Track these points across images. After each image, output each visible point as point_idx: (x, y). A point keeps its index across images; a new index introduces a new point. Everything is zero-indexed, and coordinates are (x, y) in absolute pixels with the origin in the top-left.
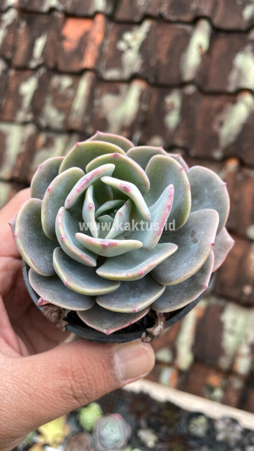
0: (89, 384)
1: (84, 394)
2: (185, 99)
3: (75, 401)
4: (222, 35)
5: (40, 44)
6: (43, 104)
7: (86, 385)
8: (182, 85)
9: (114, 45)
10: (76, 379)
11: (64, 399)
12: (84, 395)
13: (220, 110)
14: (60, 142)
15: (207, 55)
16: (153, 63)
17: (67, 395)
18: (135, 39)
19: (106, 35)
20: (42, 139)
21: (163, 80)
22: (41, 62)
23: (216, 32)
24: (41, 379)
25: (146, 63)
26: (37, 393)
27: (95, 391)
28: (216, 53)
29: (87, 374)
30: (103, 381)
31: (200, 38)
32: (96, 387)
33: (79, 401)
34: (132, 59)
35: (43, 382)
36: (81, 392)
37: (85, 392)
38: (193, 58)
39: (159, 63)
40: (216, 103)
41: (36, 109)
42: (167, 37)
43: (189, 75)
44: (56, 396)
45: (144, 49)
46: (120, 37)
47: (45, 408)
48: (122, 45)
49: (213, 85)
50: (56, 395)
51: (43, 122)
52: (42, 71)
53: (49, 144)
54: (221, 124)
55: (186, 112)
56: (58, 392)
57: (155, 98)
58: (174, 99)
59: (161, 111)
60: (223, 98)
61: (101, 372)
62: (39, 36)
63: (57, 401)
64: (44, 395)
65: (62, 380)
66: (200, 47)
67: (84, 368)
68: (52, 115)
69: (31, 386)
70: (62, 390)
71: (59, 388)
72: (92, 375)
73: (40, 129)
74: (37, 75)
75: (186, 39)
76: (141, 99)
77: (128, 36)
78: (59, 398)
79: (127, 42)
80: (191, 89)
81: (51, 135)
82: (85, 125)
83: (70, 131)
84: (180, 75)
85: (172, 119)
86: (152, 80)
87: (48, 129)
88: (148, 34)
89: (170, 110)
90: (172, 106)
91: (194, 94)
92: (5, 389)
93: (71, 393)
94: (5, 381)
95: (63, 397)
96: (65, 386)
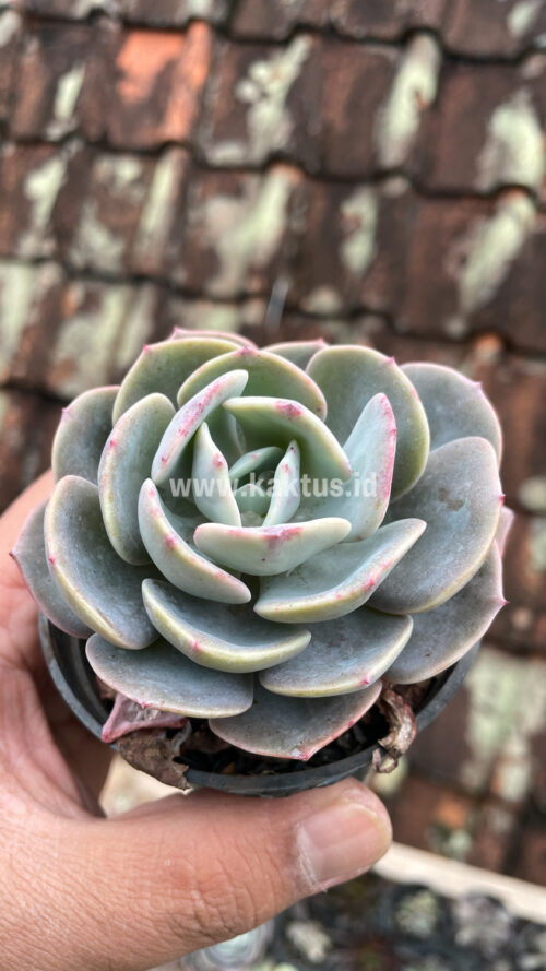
0: (239, 907)
2: (386, 208)
4: (462, 68)
5: (70, 87)
6: (76, 220)
8: (378, 176)
9: (231, 91)
11: (181, 936)
13: (461, 231)
14: (114, 302)
15: (431, 112)
16: (315, 128)
17: (186, 931)
18: (275, 76)
19: (213, 67)
20: (75, 294)
21: (337, 165)
22: (72, 126)
23: (451, 63)
25: (300, 130)
27: (251, 919)
28: (451, 107)
30: (271, 895)
31: (417, 75)
32: (257, 909)
34: (270, 121)
38: (401, 119)
39: (328, 129)
40: (452, 215)
41: (63, 228)
42: (345, 72)
43: (393, 153)
44: (161, 932)
45: (296, 98)
46: (243, 73)
48: (248, 91)
49: (445, 177)
50: (161, 929)
51: (77, 258)
52: (75, 147)
53: (91, 305)
54: (463, 261)
55: (386, 235)
56: (164, 924)
57: (320, 205)
58: (361, 208)
59: (333, 234)
60: (467, 204)
61: (267, 876)
62: (67, 70)
65: (173, 897)
66: (417, 94)
68: (98, 243)
70: (175, 920)
71: (168, 916)
73: (71, 274)
74: (64, 155)
75: (381, 82)
76: (290, 207)
77: (261, 71)
79: (258, 84)
80: (397, 186)
81: (95, 286)
82: (168, 264)
83: (133, 277)
84: (374, 154)
85: (358, 251)
86: (314, 165)
87: (88, 273)
88: (305, 65)
89: (352, 232)
90: (357, 222)
91: (404, 197)
92: (47, 902)
93: (195, 927)
94: (47, 883)
95: (176, 934)
96: (182, 913)
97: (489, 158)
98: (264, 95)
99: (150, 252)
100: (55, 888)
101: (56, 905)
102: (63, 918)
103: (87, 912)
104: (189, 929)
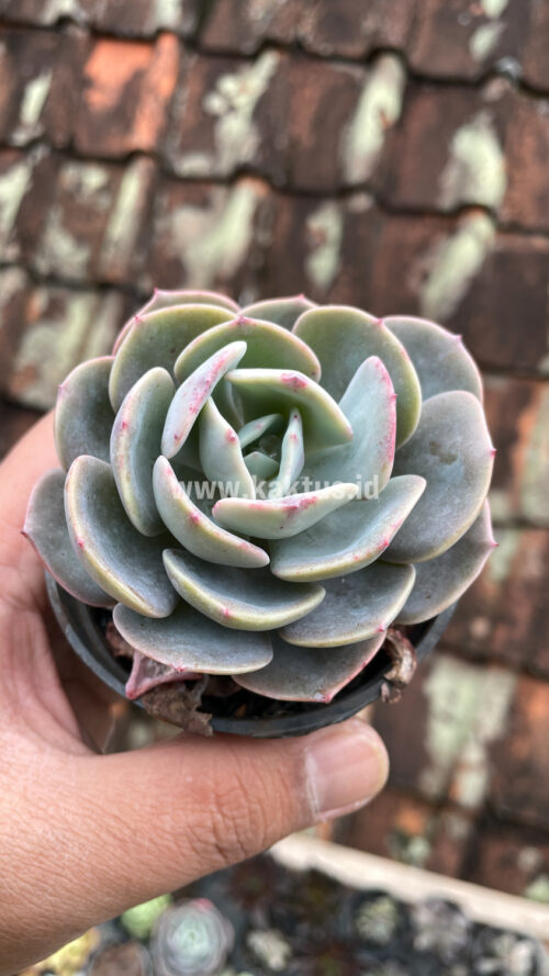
0: (253, 822)
1: (239, 841)
2: (351, 223)
3: (218, 857)
4: (427, 89)
5: (36, 93)
6: (42, 225)
7: (246, 822)
8: (344, 192)
9: (199, 102)
10: (225, 810)
11: (197, 852)
12: (239, 845)
13: (424, 248)
14: (79, 309)
15: (396, 131)
16: (282, 142)
17: (203, 845)
18: (243, 90)
19: (181, 78)
20: (39, 301)
21: (303, 179)
22: (38, 132)
23: (415, 83)
24: (147, 809)
25: (267, 144)
26: (138, 839)
27: (262, 836)
28: (416, 127)
29: (249, 801)
30: (279, 815)
31: (382, 94)
32: (266, 826)
33: (226, 857)
34: (237, 134)
35: (153, 814)
36: (234, 837)
37: (242, 838)
38: (366, 137)
39: (294, 143)
40: (414, 232)
41: (27, 234)
42: (312, 89)
43: (357, 171)
44: (179, 847)
45: (264, 113)
46: (211, 86)
47: (154, 871)
48: (215, 104)
49: (409, 194)
50: (180, 843)
51: (42, 265)
52: (40, 153)
53: (55, 312)
54: (426, 277)
55: (351, 249)
56: (185, 838)
57: (286, 218)
58: (327, 222)
59: (299, 248)
60: (428, 221)
61: (278, 795)
62: (34, 76)
63: (181, 857)
64: (155, 844)
65: (193, 811)
66: (382, 113)
67: (242, 787)
68: (63, 250)
69: (125, 823)
70: (194, 833)
71: (188, 830)
72: (260, 802)
73: (34, 279)
74: (30, 160)
75: (347, 99)
76: (257, 219)
77: (229, 85)
78: (187, 852)
79: (227, 98)
80: (361, 202)
81: (60, 293)
82: (134, 273)
83: (100, 285)
84: (339, 169)
85: (323, 264)
86: (281, 179)
87: (53, 279)
88: (273, 81)
89: (317, 246)
90: (323, 236)
91: (368, 213)
92: (66, 827)
93: (212, 839)
94: (65, 809)
95: (194, 849)
96: (201, 825)
97: (451, 178)
98: (232, 109)
99: (115, 259)
100: (74, 814)
101: (75, 829)
102: (82, 841)
103: (108, 832)
104: (206, 842)
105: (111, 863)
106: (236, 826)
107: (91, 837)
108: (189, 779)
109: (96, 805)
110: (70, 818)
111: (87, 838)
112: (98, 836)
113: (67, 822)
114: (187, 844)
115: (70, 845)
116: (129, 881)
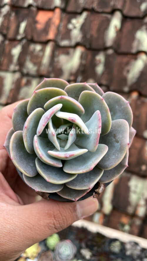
2: (107, 57)
4: (128, 20)
5: (23, 25)
6: (25, 61)
7: (62, 222)
8: (105, 49)
9: (66, 26)
13: (128, 64)
14: (34, 83)
15: (120, 32)
16: (88, 36)
18: (78, 22)
19: (61, 20)
20: (24, 81)
22: (23, 36)
23: (125, 19)
25: (84, 37)
26: (35, 227)
27: (66, 225)
29: (62, 217)
32: (67, 222)
34: (76, 34)
35: (38, 221)
37: (61, 226)
38: (111, 33)
39: (92, 36)
41: (21, 63)
42: (97, 21)
45: (83, 28)
46: (69, 21)
48: (70, 26)
50: (45, 228)
51: (25, 71)
52: (24, 41)
53: (28, 83)
54: (128, 71)
56: (46, 226)
57: (90, 56)
58: (101, 57)
60: (129, 56)
62: (22, 21)
66: (116, 27)
68: (30, 67)
69: (31, 223)
71: (47, 224)
73: (23, 75)
74: (22, 44)
76: (82, 57)
77: (74, 21)
79: (74, 25)
80: (110, 52)
81: (29, 78)
82: (49, 72)
85: (100, 69)
86: (88, 46)
87: (28, 75)
88: (86, 19)
89: (98, 64)
90: (100, 61)
91: (112, 54)
92: (15, 225)
93: (53, 226)
94: (15, 221)
95: (49, 229)
96: (50, 223)
97: (135, 44)
99: (44, 69)
100: (17, 222)
101: (18, 226)
102: (20, 229)
103: (27, 226)
104: (52, 227)
105: (28, 234)
106: (59, 223)
107: (22, 228)
108: (47, 212)
109: (23, 219)
110: (16, 223)
111: (21, 228)
112: (24, 227)
113: (15, 224)
114: (47, 228)
115: (17, 230)
116: (33, 238)
